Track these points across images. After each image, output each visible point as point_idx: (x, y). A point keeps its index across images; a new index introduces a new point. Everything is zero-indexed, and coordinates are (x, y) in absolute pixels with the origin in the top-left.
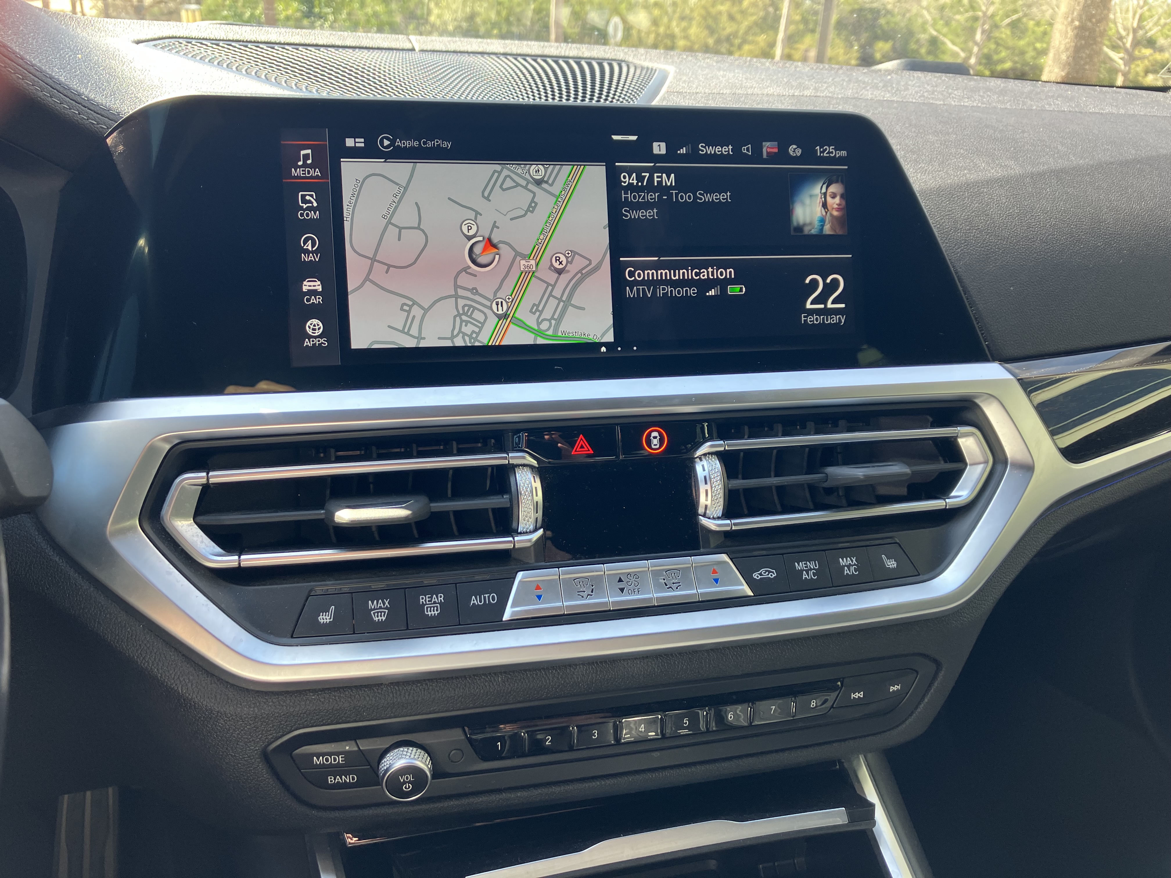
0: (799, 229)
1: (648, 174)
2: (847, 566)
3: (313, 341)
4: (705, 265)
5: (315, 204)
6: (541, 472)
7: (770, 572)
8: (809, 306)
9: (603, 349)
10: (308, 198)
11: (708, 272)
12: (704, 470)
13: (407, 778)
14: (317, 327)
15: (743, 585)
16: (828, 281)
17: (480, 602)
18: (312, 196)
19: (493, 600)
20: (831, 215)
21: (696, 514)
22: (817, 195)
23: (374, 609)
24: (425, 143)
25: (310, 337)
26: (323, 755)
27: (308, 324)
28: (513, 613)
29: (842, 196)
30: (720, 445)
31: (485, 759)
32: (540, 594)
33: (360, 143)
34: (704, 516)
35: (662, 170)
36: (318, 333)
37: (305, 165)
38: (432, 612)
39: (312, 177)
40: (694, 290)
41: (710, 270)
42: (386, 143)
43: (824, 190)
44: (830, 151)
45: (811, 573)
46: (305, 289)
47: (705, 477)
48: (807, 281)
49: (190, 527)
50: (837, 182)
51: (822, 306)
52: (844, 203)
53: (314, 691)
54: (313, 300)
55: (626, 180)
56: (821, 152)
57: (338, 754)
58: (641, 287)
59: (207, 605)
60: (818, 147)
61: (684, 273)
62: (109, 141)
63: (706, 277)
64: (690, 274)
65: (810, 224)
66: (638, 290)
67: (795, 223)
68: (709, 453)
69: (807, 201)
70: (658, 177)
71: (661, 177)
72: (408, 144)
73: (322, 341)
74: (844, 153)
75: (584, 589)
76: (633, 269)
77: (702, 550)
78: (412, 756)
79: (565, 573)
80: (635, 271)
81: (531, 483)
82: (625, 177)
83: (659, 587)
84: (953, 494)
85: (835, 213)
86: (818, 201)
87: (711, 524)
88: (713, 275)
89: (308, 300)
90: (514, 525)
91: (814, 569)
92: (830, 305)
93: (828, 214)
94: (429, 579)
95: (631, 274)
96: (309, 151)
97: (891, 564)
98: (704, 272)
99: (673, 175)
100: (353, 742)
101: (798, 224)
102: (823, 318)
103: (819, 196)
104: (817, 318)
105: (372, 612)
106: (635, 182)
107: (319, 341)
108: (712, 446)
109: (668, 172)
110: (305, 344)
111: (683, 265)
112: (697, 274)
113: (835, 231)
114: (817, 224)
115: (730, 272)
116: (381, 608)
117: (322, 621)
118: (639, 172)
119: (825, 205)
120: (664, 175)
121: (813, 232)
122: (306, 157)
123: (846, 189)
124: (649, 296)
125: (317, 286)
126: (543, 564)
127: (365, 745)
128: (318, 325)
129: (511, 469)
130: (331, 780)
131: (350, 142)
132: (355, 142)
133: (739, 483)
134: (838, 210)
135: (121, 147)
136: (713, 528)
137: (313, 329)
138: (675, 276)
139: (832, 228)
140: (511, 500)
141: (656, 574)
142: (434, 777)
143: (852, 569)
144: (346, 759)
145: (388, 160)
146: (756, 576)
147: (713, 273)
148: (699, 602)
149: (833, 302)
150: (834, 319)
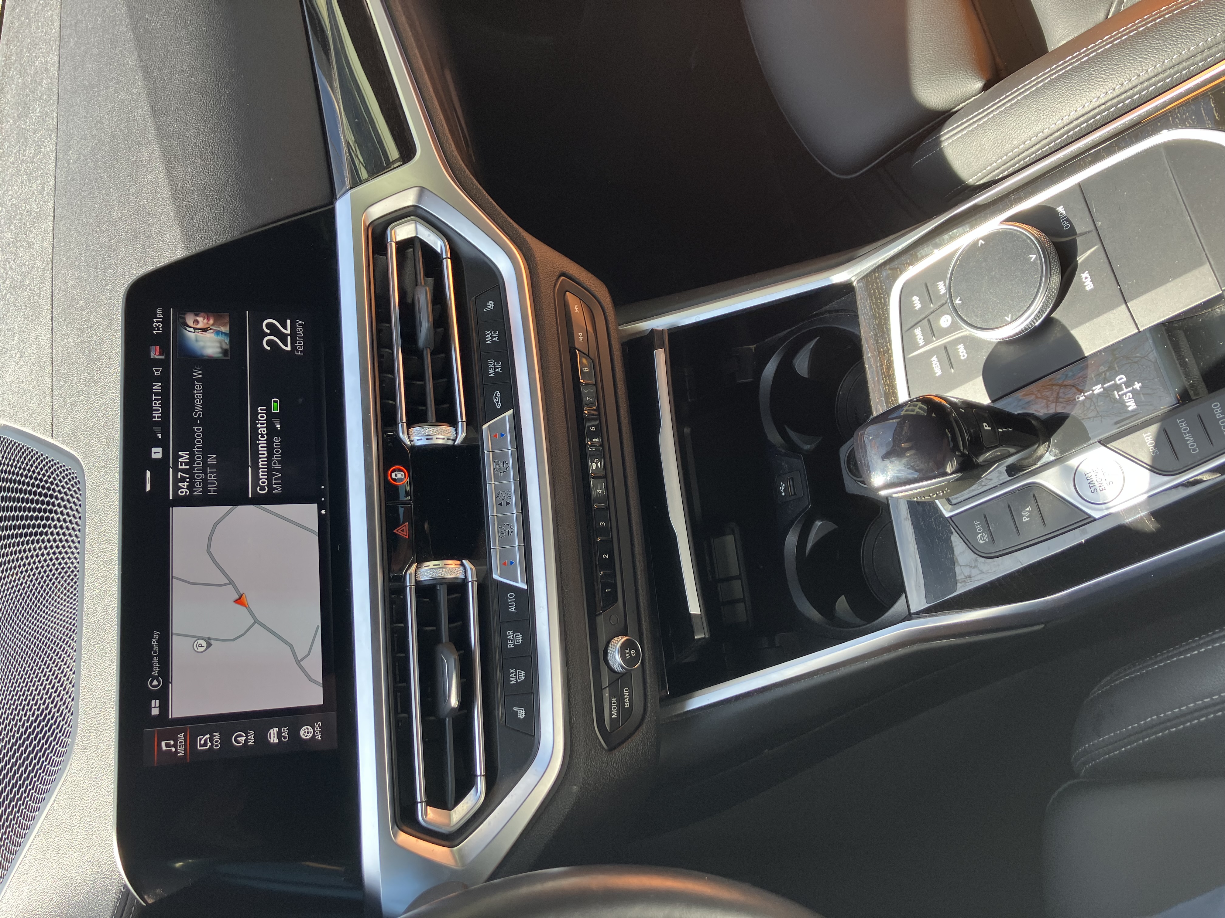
0: (225, 352)
1: (180, 473)
2: (492, 338)
3: (317, 733)
4: (255, 429)
5: (208, 736)
6: (420, 561)
7: (496, 396)
8: (289, 349)
9: (323, 512)
10: (202, 742)
11: (261, 428)
12: (421, 439)
13: (627, 653)
14: (307, 730)
15: (505, 416)
16: (268, 331)
17: (513, 605)
18: (201, 740)
19: (512, 595)
20: (213, 325)
21: (453, 447)
22: (196, 336)
23: (516, 679)
24: (155, 652)
25: (314, 735)
26: (611, 711)
27: (304, 737)
28: (522, 581)
29: (197, 315)
30: (402, 427)
31: (616, 600)
32: (509, 563)
33: (155, 704)
34: (454, 440)
35: (176, 462)
36: (310, 730)
37: (175, 746)
38: (520, 638)
39: (185, 740)
40: (276, 439)
41: (259, 426)
42: (155, 683)
43: (192, 330)
44: (157, 323)
45: (497, 366)
46: (276, 741)
47: (427, 439)
48: (269, 348)
49: (457, 812)
50: (184, 319)
51: (289, 338)
52: (202, 314)
53: (570, 719)
54: (285, 734)
55: (184, 490)
56: (158, 330)
57: (610, 701)
58: (273, 481)
59: (512, 796)
60: (155, 332)
61: (262, 447)
62: (150, 901)
63: (265, 429)
64: (262, 443)
65: (220, 343)
66: (275, 484)
67: (220, 355)
68: (408, 434)
69: (201, 344)
70: (181, 465)
71: (181, 463)
72: (156, 665)
73: (317, 726)
74: (159, 311)
75: (507, 530)
76: (259, 487)
77: (480, 444)
78: (614, 650)
79: (495, 544)
80: (260, 486)
81: (429, 569)
82: (182, 492)
83: (506, 477)
84: (439, 251)
85: (211, 321)
86: (201, 335)
87: (461, 436)
88: (263, 424)
89: (285, 738)
90: (459, 581)
91: (494, 363)
92: (288, 332)
93: (212, 328)
94: (496, 642)
95: (262, 489)
96: (163, 743)
97: (491, 304)
98: (261, 431)
99: (180, 453)
100: (603, 691)
101: (220, 353)
102: (299, 338)
103: (197, 334)
104: (299, 343)
105: (519, 681)
106: (186, 484)
107: (317, 729)
108: (403, 432)
109: (177, 457)
110: (320, 738)
111: (255, 446)
112: (263, 436)
113: (227, 323)
114: (220, 338)
115: (261, 410)
116: (515, 675)
117: (524, 716)
118: (177, 481)
119: (204, 330)
120: (180, 460)
121: (227, 341)
122: (167, 745)
123: (191, 311)
124: (280, 475)
125: (274, 732)
126: (488, 559)
127: (606, 683)
128: (305, 730)
129: (417, 583)
130: (627, 706)
131: (155, 712)
132: (155, 707)
133: (431, 414)
134: (208, 319)
135: (158, 891)
136: (464, 435)
137: (308, 733)
138: (264, 454)
139: (224, 325)
140: (441, 584)
141: (497, 478)
142: (627, 635)
143: (494, 335)
144: (614, 696)
145: (170, 681)
146: (499, 406)
147: (261, 424)
148: (517, 449)
149: (286, 329)
150: (300, 329)
